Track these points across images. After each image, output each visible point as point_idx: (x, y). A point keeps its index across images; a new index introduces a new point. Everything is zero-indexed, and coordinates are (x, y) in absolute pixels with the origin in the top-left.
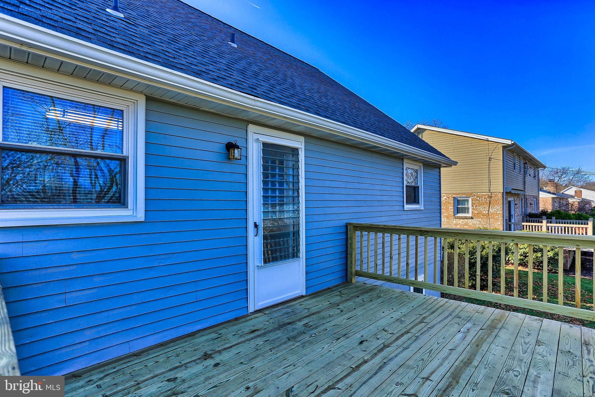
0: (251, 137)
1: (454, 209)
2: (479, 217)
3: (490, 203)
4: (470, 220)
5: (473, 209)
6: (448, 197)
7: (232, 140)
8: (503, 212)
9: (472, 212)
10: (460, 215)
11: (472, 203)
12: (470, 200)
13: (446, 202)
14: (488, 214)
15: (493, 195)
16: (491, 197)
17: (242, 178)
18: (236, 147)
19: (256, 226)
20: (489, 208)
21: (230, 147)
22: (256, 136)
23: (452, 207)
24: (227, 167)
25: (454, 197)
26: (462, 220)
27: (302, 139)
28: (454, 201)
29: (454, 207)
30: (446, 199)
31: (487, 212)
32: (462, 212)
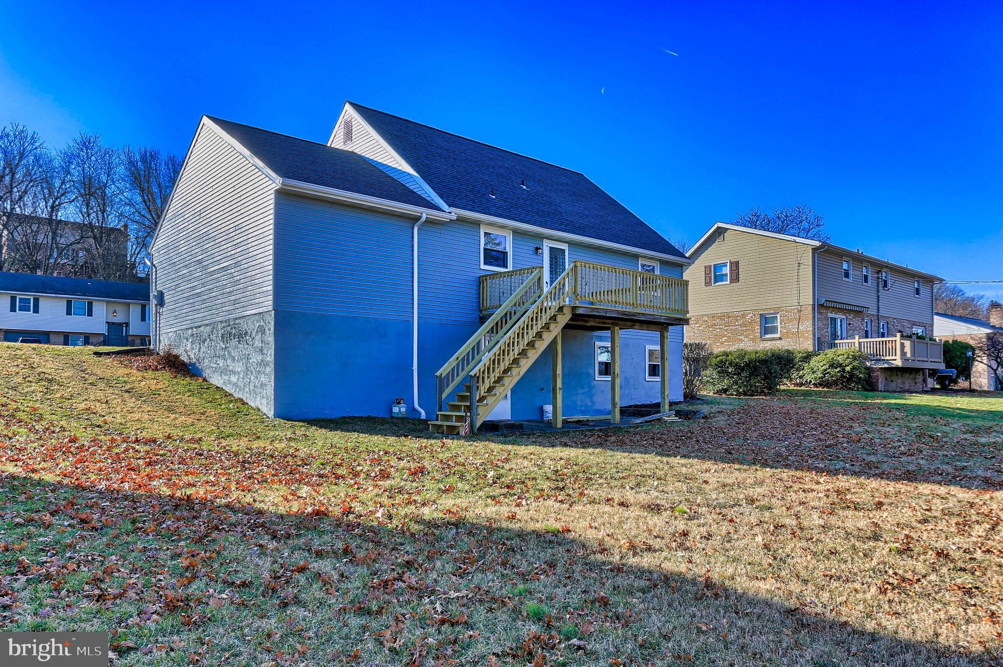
0: (545, 244)
1: (761, 329)
2: (788, 337)
3: (800, 318)
4: (778, 342)
5: (781, 327)
6: (754, 315)
7: (537, 246)
8: (814, 329)
9: (781, 331)
10: (767, 336)
11: (781, 320)
12: (778, 316)
13: (751, 320)
14: (798, 332)
15: (802, 309)
16: (801, 311)
17: (541, 262)
18: (540, 249)
19: (547, 283)
20: (798, 325)
21: (537, 249)
22: (547, 244)
23: (759, 327)
24: (535, 257)
25: (760, 314)
26: (769, 343)
27: (567, 245)
28: (761, 319)
29: (760, 326)
30: (752, 317)
31: (796, 330)
32: (771, 333)
